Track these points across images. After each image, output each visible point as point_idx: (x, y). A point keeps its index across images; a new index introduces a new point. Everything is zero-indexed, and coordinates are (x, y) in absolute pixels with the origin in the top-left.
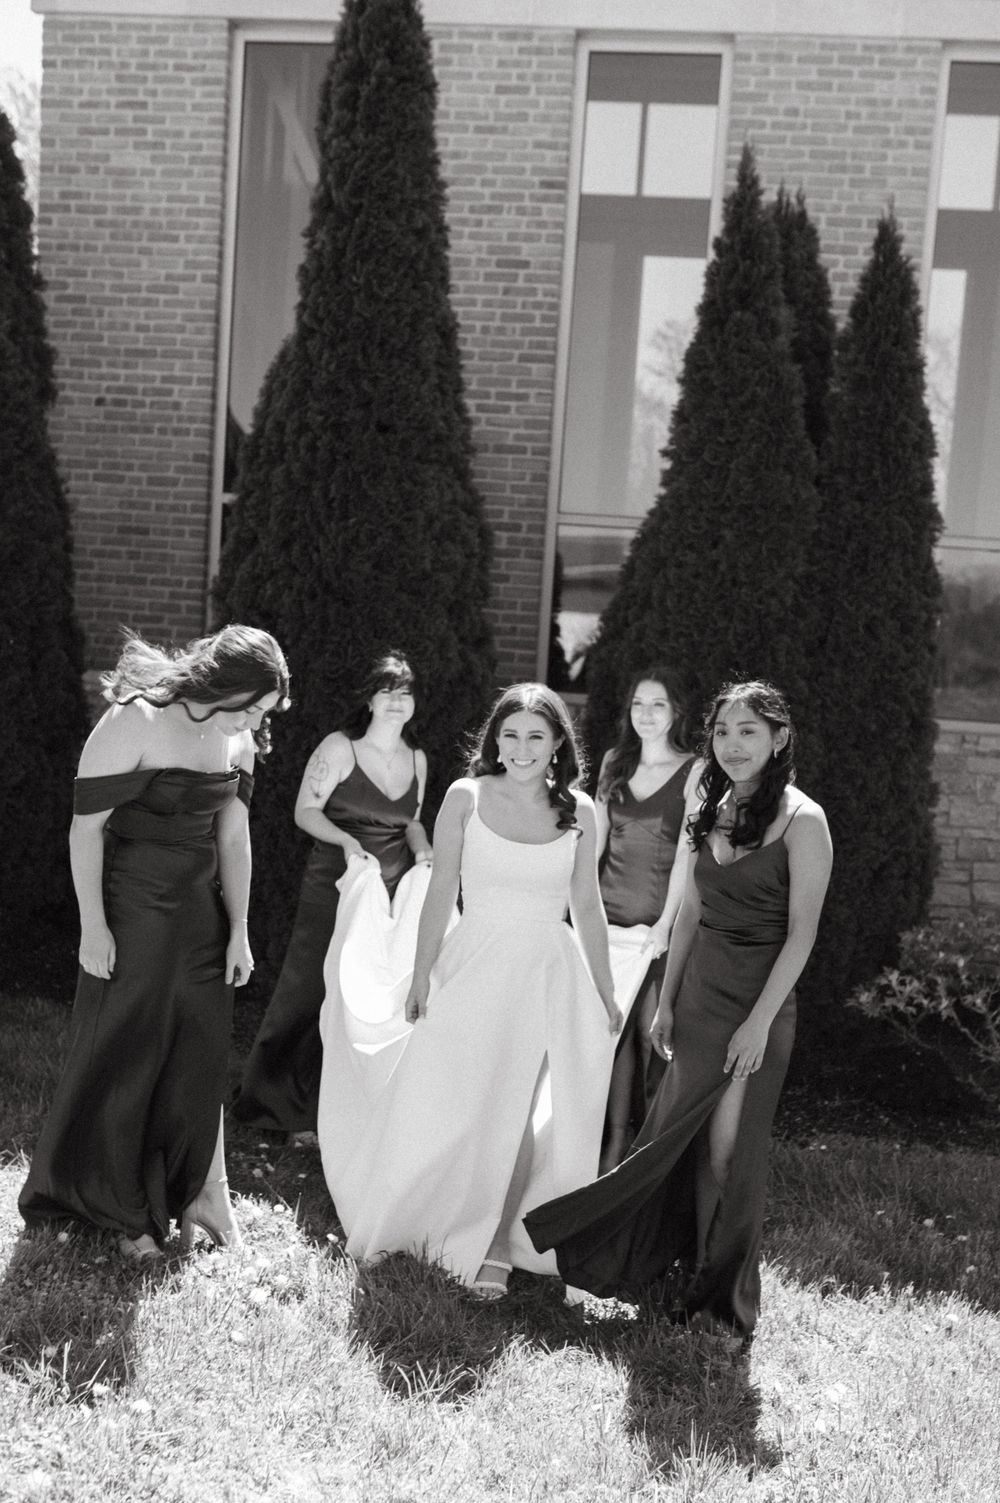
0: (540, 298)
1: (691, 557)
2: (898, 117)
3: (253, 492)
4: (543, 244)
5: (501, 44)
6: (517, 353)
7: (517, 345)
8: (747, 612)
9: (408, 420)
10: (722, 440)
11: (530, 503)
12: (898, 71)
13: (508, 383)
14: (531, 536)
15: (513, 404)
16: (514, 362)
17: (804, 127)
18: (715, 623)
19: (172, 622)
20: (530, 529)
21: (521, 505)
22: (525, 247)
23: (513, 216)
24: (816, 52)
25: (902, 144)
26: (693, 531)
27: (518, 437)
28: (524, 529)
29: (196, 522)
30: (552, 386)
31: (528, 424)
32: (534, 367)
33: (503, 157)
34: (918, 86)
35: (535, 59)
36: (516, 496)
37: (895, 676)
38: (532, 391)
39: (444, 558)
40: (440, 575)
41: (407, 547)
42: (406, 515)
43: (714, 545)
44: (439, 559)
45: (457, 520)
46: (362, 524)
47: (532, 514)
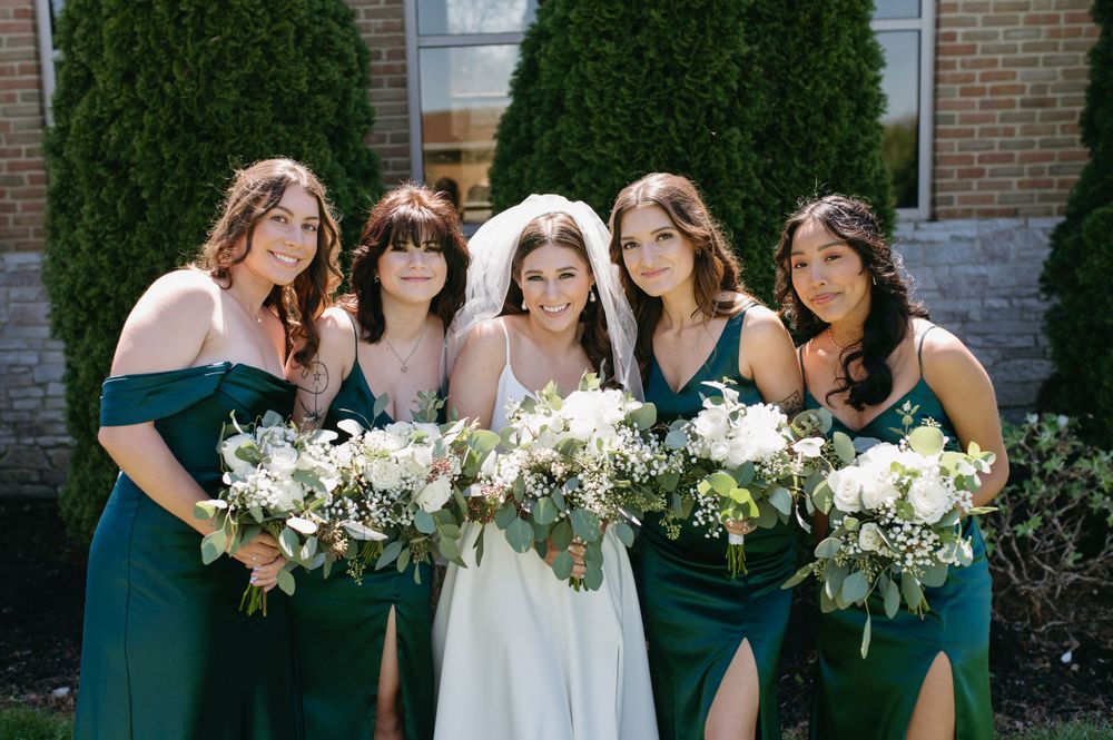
1: (609, 47)
3: (80, 20)
8: (690, 102)
11: (387, 29)
14: (392, 62)
18: (650, 121)
19: (15, 196)
20: (391, 55)
21: (377, 31)
26: (607, 15)
28: (384, 56)
29: (26, 84)
36: (372, 21)
37: (856, 163)
39: (321, 78)
40: (320, 98)
41: (279, 67)
42: (274, 28)
43: (636, 31)
44: (316, 79)
45: (329, 32)
46: (225, 42)
47: (391, 39)
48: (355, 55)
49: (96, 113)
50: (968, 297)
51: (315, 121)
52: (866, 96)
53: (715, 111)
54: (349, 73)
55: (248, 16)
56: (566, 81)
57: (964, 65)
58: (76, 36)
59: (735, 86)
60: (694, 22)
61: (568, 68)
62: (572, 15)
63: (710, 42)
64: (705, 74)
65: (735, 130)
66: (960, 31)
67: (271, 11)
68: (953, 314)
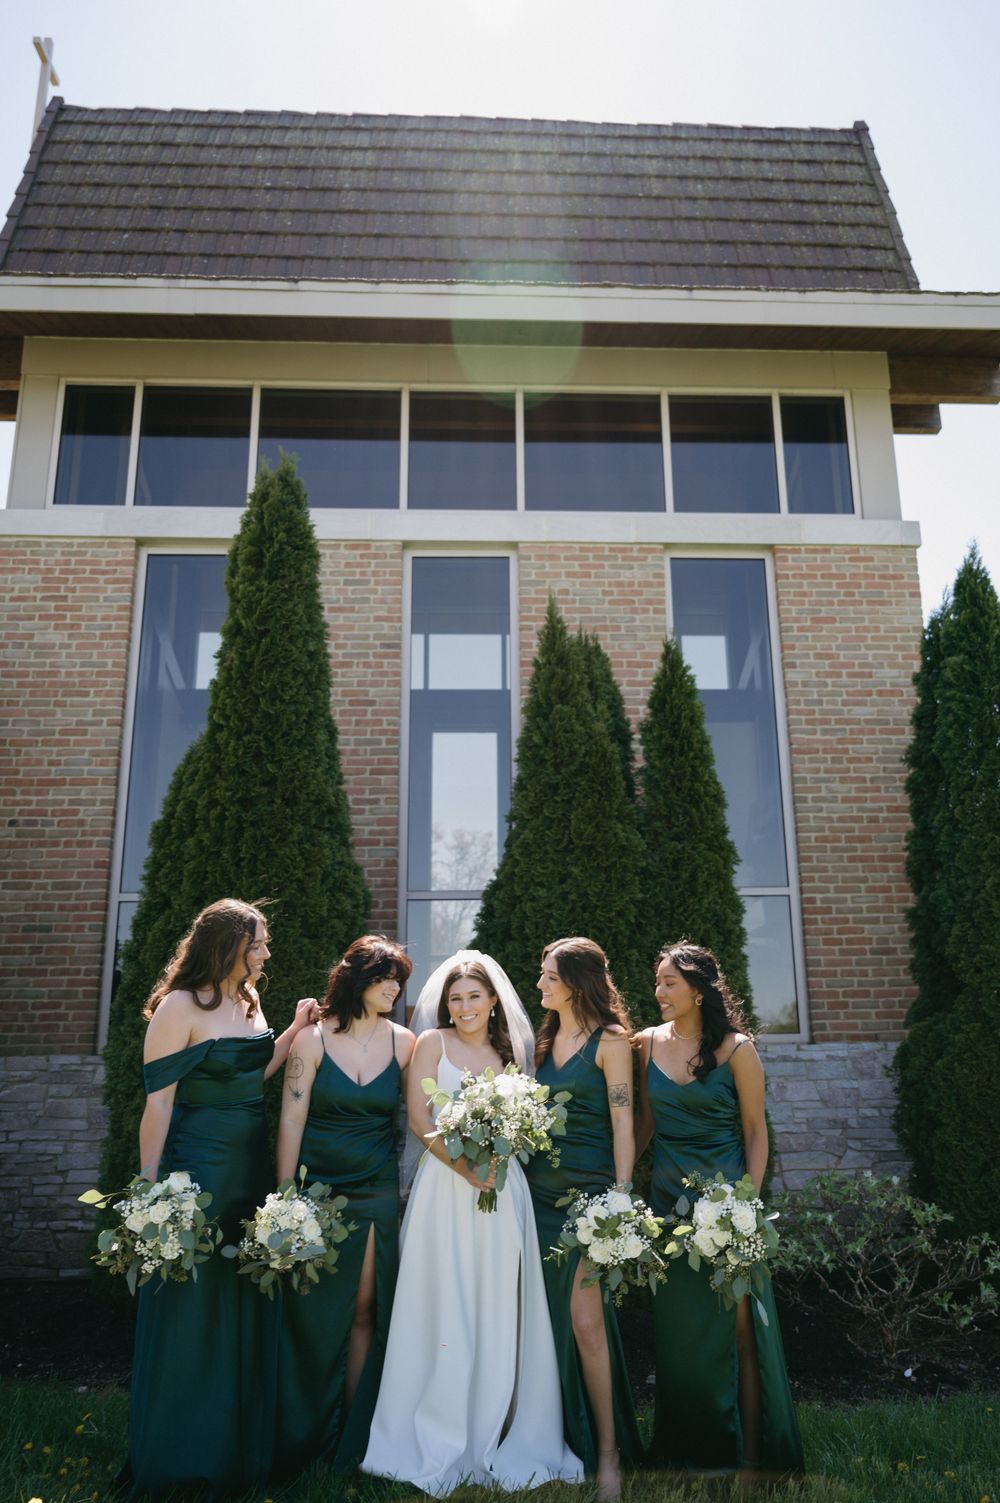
0: (385, 726)
1: (542, 892)
2: (640, 593)
3: (164, 864)
4: (385, 688)
5: (347, 552)
6: (368, 768)
7: (369, 762)
9: (307, 794)
10: (557, 798)
11: (385, 884)
12: (635, 564)
13: (362, 792)
14: (385, 910)
15: (367, 807)
16: (367, 775)
17: (574, 601)
20: (386, 905)
21: (377, 886)
22: (372, 690)
23: (361, 670)
24: (577, 553)
25: (646, 611)
26: (541, 871)
27: (372, 833)
28: (381, 906)
29: (94, 918)
30: (397, 792)
31: (380, 822)
32: (382, 777)
33: (351, 628)
34: (651, 573)
35: (373, 561)
36: (373, 879)
38: (382, 797)
39: (339, 907)
40: (336, 922)
41: (308, 897)
42: (307, 871)
43: (562, 881)
44: (335, 909)
45: (346, 876)
46: (270, 879)
47: (387, 892)
49: (170, 927)
50: (846, 1107)
51: (331, 937)
52: (731, 932)
53: (620, 937)
54: (356, 906)
55: (288, 861)
56: (512, 916)
57: (823, 921)
58: (161, 874)
59: (633, 921)
60: (604, 876)
61: (514, 907)
62: (516, 871)
63: (614, 888)
64: (611, 910)
65: (634, 951)
66: (819, 896)
67: (306, 859)
68: (835, 1121)
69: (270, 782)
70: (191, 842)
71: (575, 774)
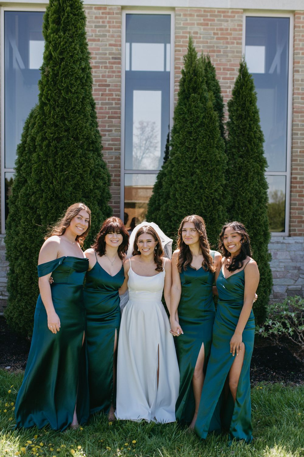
0: (114, 97)
1: (183, 180)
2: (231, 34)
4: (114, 78)
5: (95, 11)
6: (107, 115)
7: (108, 113)
8: (207, 197)
9: (83, 135)
10: (192, 138)
11: (115, 167)
12: (229, 19)
13: (105, 126)
14: (115, 178)
15: (107, 133)
16: (107, 119)
17: (200, 38)
18: (195, 202)
20: (116, 176)
21: (111, 168)
22: (108, 79)
23: (103, 70)
24: (203, 13)
25: (233, 43)
26: (183, 170)
27: (109, 144)
28: (113, 176)
30: (120, 126)
31: (112, 140)
32: (113, 120)
33: (98, 49)
34: (236, 24)
35: (108, 16)
36: (110, 165)
37: (258, 217)
38: (113, 129)
39: (97, 185)
40: (96, 191)
41: (84, 181)
42: (84, 170)
43: (192, 175)
44: (95, 185)
45: (100, 171)
46: (69, 173)
47: (116, 170)
48: (107, 178)
49: (28, 192)
50: (300, 262)
51: (94, 198)
52: (262, 197)
53: (215, 200)
54: (105, 183)
55: (76, 166)
56: (170, 189)
57: (299, 187)
58: (22, 168)
59: (221, 193)
60: (209, 174)
61: (171, 185)
62: (173, 170)
63: (214, 180)
64: (212, 189)
65: (221, 206)
66: (298, 176)
67: (83, 164)
68: (295, 267)
69: (67, 130)
70: (35, 155)
71: (198, 127)
